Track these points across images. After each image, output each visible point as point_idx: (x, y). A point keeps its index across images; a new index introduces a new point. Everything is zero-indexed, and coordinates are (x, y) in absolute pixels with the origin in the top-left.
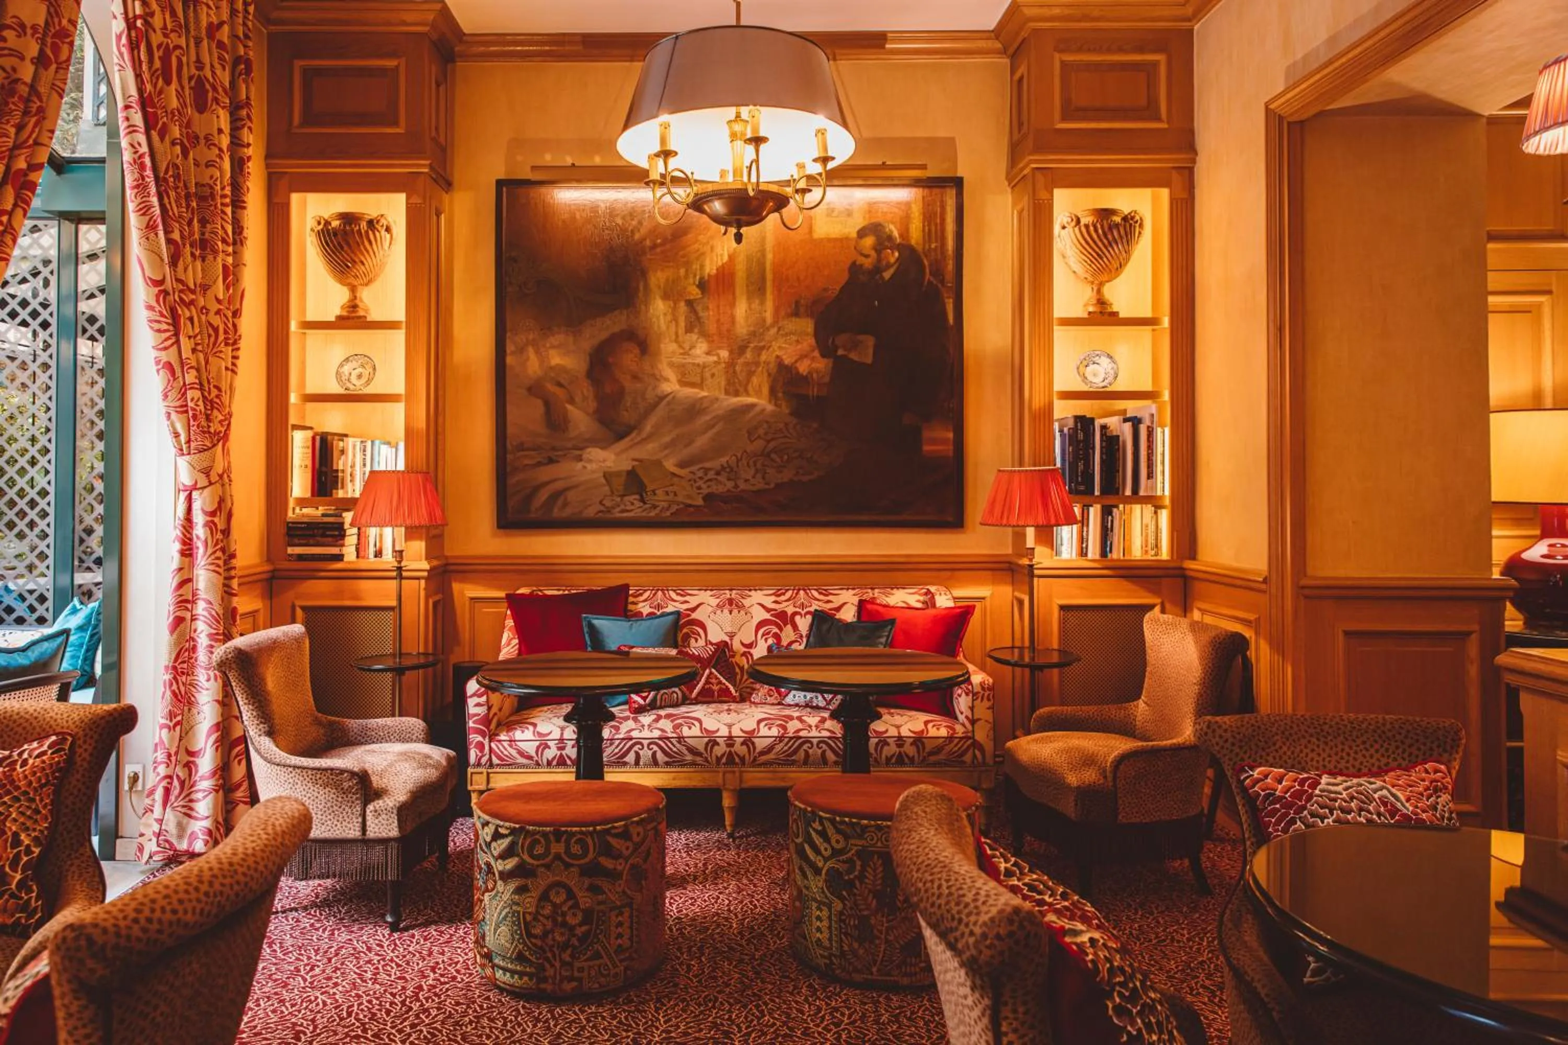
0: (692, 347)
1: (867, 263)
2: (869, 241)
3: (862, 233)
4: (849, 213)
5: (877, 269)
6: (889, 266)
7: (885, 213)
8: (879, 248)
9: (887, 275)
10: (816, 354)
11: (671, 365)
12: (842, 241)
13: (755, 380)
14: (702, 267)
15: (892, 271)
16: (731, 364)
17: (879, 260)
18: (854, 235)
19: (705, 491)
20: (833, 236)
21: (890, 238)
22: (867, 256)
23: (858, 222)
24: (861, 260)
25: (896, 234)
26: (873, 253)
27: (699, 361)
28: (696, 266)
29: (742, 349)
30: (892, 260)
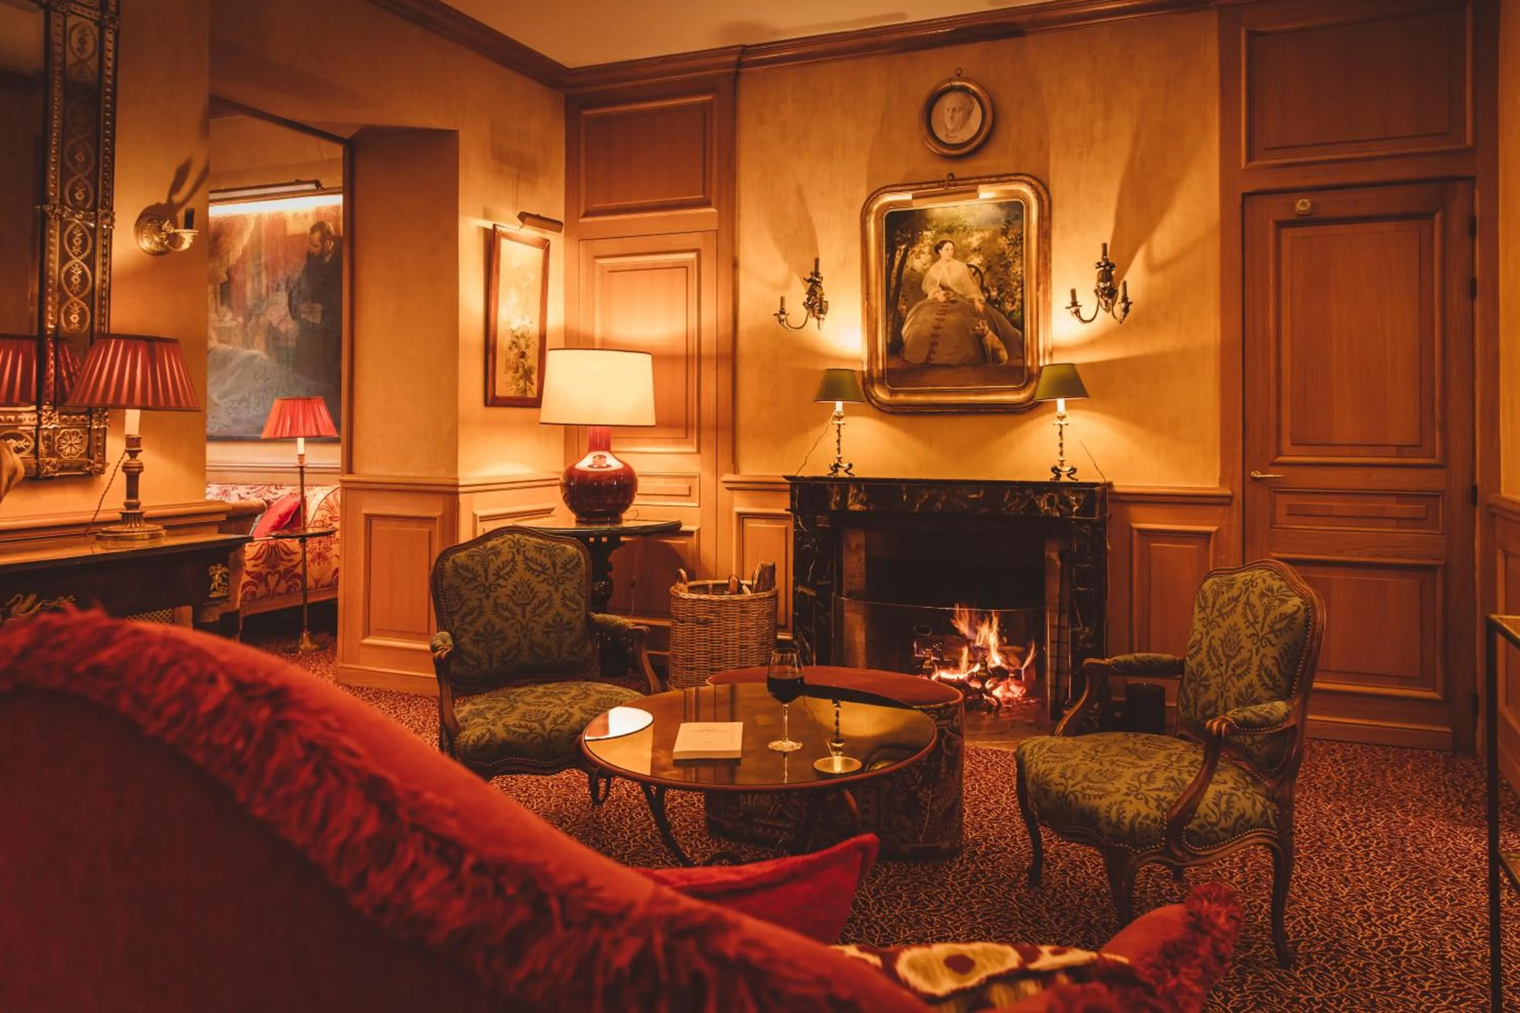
0: (224, 316)
1: (316, 250)
2: (317, 235)
3: (313, 229)
4: (306, 216)
5: (323, 254)
6: (328, 252)
7: (325, 215)
8: (323, 240)
9: (327, 259)
10: (289, 318)
11: (214, 328)
12: (303, 235)
13: (257, 338)
14: (228, 260)
15: (330, 255)
16: (245, 326)
17: (323, 249)
18: (308, 231)
19: (233, 415)
20: (297, 233)
21: (329, 232)
22: (316, 246)
23: (311, 222)
24: (313, 249)
25: (332, 229)
26: (319, 244)
27: (228, 325)
28: (225, 260)
29: (250, 315)
30: (330, 248)
